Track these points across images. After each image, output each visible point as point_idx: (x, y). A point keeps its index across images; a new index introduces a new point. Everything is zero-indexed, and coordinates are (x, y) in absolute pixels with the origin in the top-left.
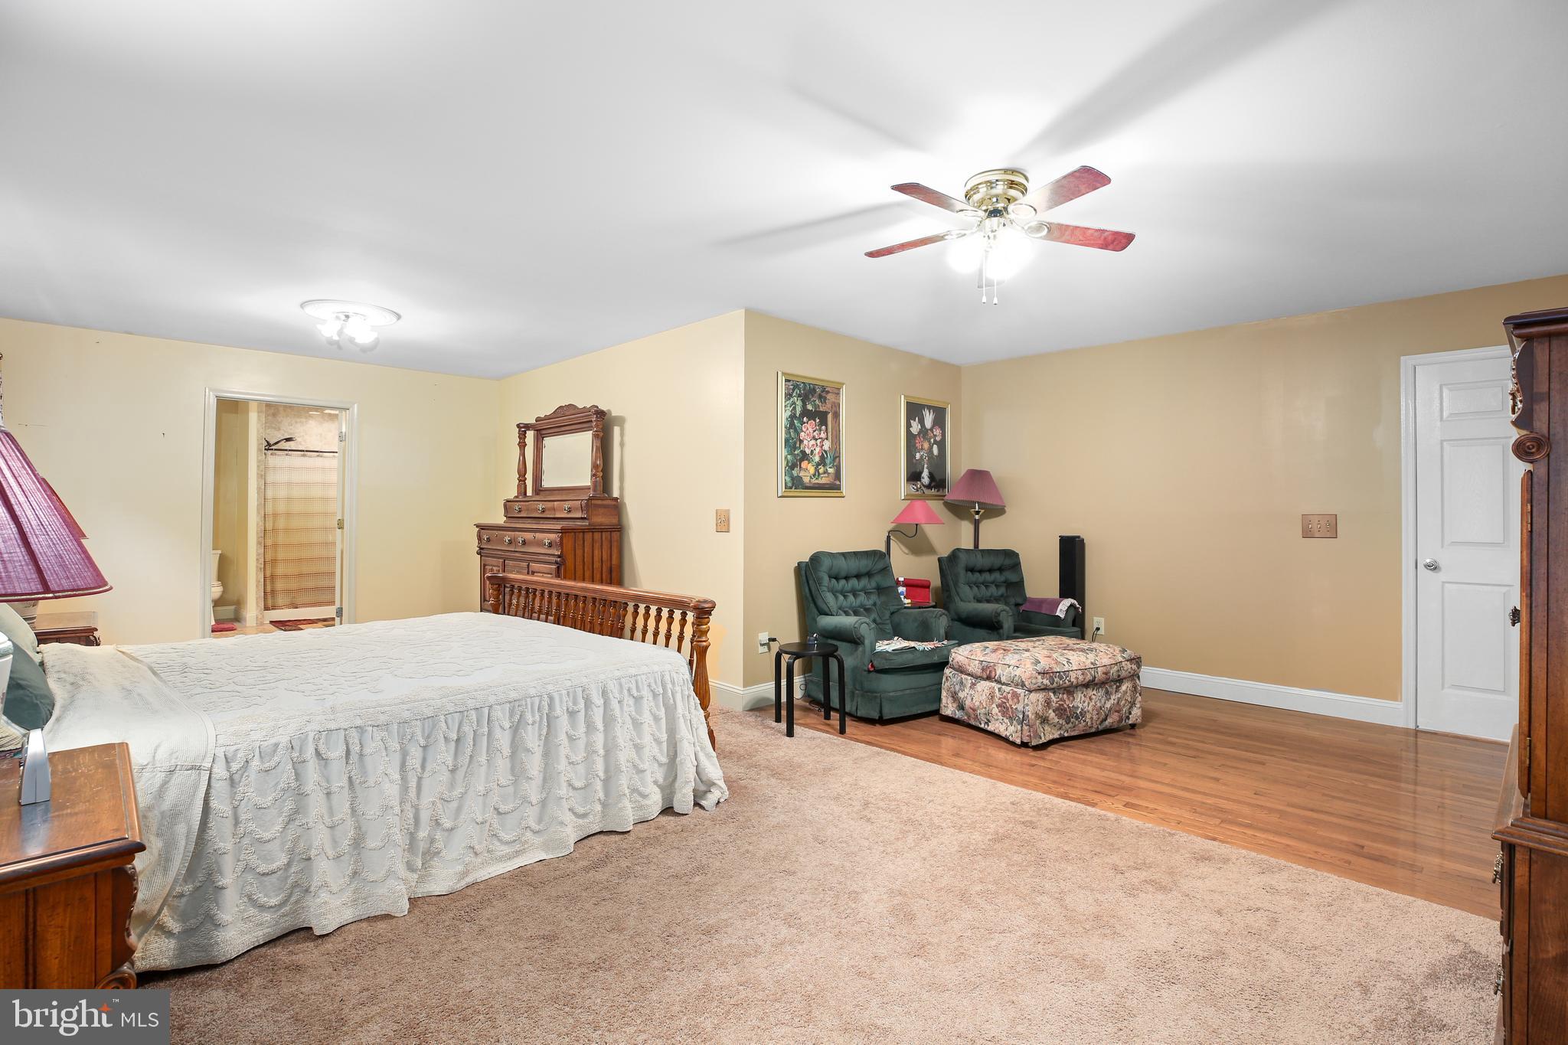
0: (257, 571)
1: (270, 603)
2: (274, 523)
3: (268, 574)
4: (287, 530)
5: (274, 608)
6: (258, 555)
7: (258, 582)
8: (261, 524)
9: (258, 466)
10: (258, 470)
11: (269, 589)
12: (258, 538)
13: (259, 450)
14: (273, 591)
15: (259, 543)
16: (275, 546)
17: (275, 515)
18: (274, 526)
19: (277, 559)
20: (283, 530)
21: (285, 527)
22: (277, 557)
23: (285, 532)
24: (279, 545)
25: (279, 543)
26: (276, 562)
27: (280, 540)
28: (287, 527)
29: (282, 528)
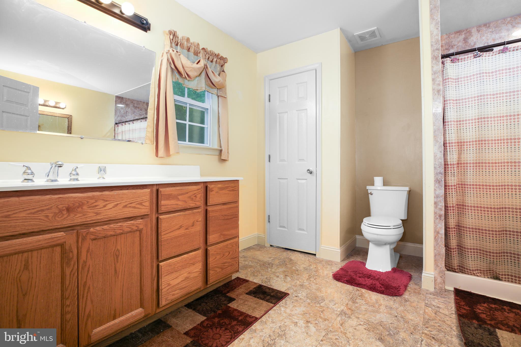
0: (435, 218)
1: (455, 262)
2: (460, 154)
3: (452, 222)
4: (479, 164)
5: (462, 269)
6: (437, 197)
7: (437, 233)
8: (440, 155)
9: (433, 80)
10: (434, 84)
11: (453, 243)
12: (436, 174)
13: (434, 58)
14: (460, 247)
15: (437, 181)
16: (462, 186)
17: (461, 144)
18: (459, 158)
19: (464, 204)
20: (474, 164)
21: (476, 160)
22: (465, 203)
23: (476, 166)
24: (467, 185)
25: (467, 182)
26: (463, 208)
27: (469, 178)
28: (479, 160)
29: (472, 162)
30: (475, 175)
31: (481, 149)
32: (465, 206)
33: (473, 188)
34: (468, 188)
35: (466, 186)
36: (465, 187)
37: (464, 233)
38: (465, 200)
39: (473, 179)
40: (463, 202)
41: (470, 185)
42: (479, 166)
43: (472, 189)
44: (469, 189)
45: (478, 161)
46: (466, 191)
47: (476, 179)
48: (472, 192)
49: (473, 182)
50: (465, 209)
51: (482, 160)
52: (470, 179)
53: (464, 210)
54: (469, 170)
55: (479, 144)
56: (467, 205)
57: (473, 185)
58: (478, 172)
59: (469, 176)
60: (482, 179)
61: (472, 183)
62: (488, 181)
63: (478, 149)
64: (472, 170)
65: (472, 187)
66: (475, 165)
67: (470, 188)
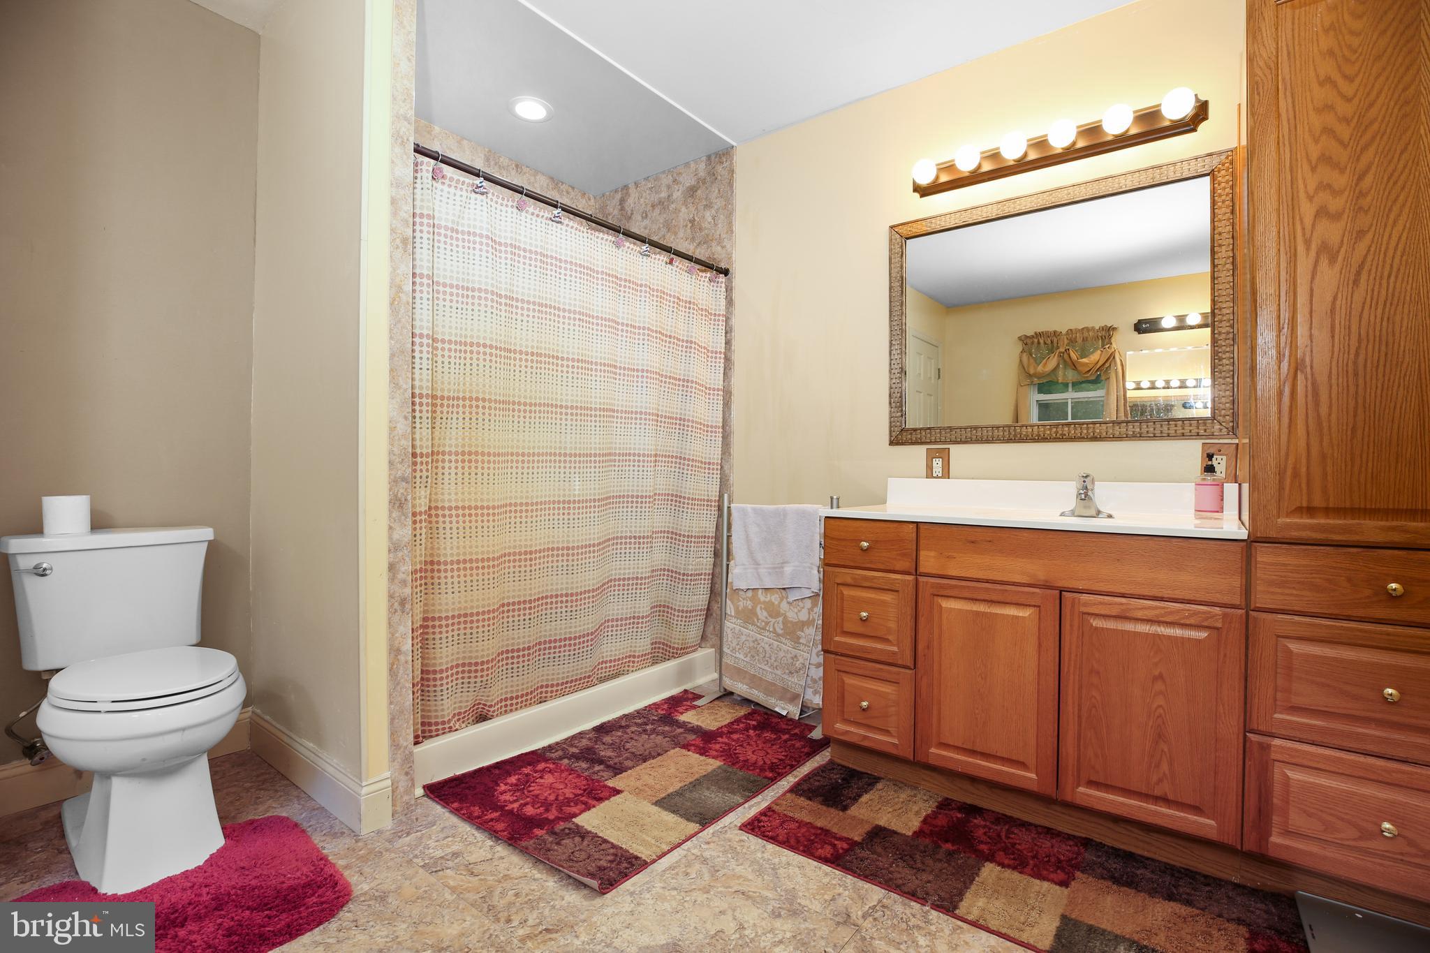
0: (392, 612)
4: (469, 457)
6: (394, 547)
7: (395, 652)
13: (398, 138)
15: (396, 502)
17: (434, 402)
19: (436, 559)
20: (457, 455)
21: (464, 446)
22: (439, 555)
23: (463, 461)
24: (443, 508)
25: (443, 501)
26: (432, 571)
27: (446, 491)
28: (470, 446)
29: (453, 450)
30: (459, 484)
31: (474, 419)
32: (439, 563)
33: (457, 516)
34: (444, 516)
35: (440, 512)
36: (437, 516)
37: (434, 633)
38: (439, 549)
39: (456, 494)
40: (432, 555)
41: (450, 508)
42: (470, 461)
43: (454, 519)
44: (447, 519)
45: (467, 449)
46: (441, 525)
47: (463, 493)
48: (454, 525)
49: (456, 500)
50: (439, 571)
51: (477, 446)
52: (450, 494)
53: (436, 574)
54: (446, 471)
55: (471, 406)
56: (442, 559)
57: (457, 508)
58: (466, 474)
59: (446, 486)
60: (476, 493)
61: (453, 504)
62: (485, 497)
63: (467, 419)
64: (453, 471)
65: (454, 512)
66: (460, 457)
67: (451, 516)
